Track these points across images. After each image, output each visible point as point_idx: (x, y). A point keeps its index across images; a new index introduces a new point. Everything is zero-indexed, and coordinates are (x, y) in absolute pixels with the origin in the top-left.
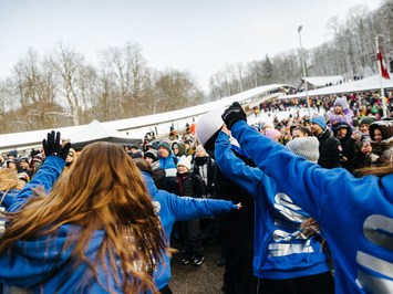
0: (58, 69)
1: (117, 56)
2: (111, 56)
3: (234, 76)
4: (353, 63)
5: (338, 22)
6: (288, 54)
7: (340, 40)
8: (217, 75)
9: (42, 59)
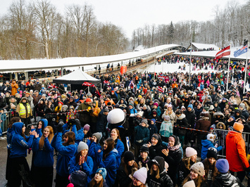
0: (38, 12)
1: (77, 10)
2: (73, 10)
3: (149, 32)
4: (223, 37)
5: (219, 8)
6: (185, 23)
7: (218, 21)
8: (138, 30)
9: (28, 4)
